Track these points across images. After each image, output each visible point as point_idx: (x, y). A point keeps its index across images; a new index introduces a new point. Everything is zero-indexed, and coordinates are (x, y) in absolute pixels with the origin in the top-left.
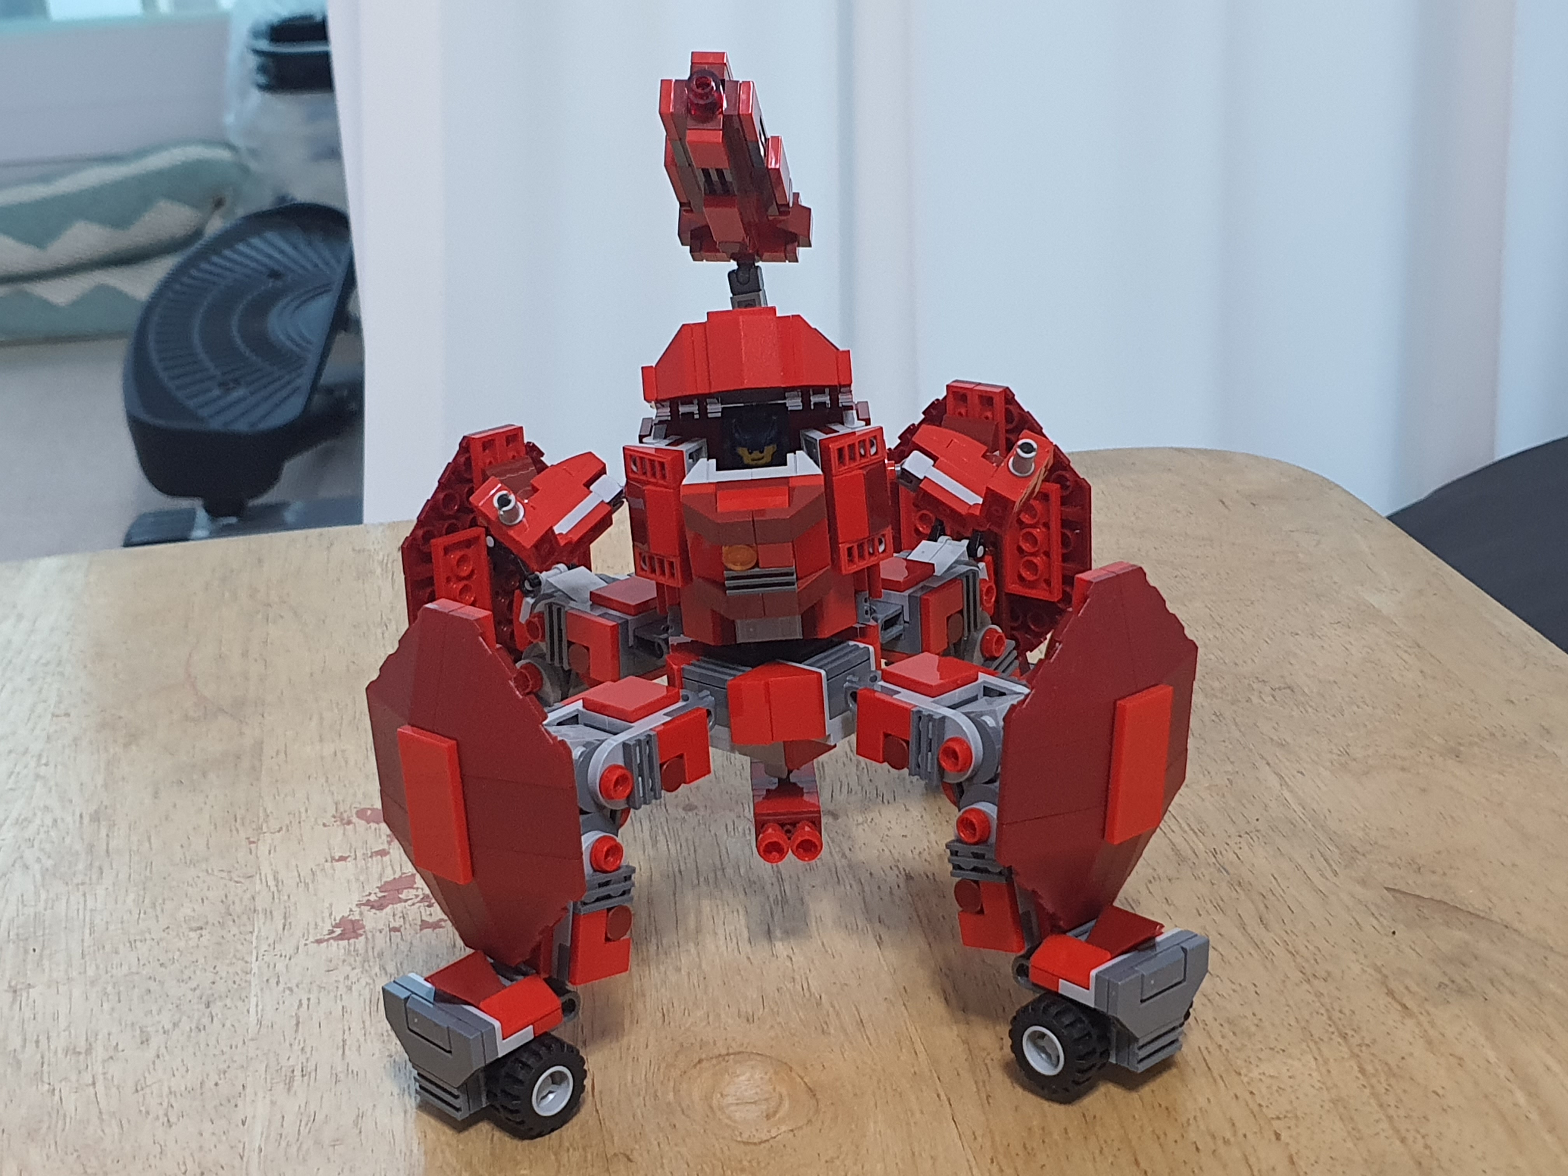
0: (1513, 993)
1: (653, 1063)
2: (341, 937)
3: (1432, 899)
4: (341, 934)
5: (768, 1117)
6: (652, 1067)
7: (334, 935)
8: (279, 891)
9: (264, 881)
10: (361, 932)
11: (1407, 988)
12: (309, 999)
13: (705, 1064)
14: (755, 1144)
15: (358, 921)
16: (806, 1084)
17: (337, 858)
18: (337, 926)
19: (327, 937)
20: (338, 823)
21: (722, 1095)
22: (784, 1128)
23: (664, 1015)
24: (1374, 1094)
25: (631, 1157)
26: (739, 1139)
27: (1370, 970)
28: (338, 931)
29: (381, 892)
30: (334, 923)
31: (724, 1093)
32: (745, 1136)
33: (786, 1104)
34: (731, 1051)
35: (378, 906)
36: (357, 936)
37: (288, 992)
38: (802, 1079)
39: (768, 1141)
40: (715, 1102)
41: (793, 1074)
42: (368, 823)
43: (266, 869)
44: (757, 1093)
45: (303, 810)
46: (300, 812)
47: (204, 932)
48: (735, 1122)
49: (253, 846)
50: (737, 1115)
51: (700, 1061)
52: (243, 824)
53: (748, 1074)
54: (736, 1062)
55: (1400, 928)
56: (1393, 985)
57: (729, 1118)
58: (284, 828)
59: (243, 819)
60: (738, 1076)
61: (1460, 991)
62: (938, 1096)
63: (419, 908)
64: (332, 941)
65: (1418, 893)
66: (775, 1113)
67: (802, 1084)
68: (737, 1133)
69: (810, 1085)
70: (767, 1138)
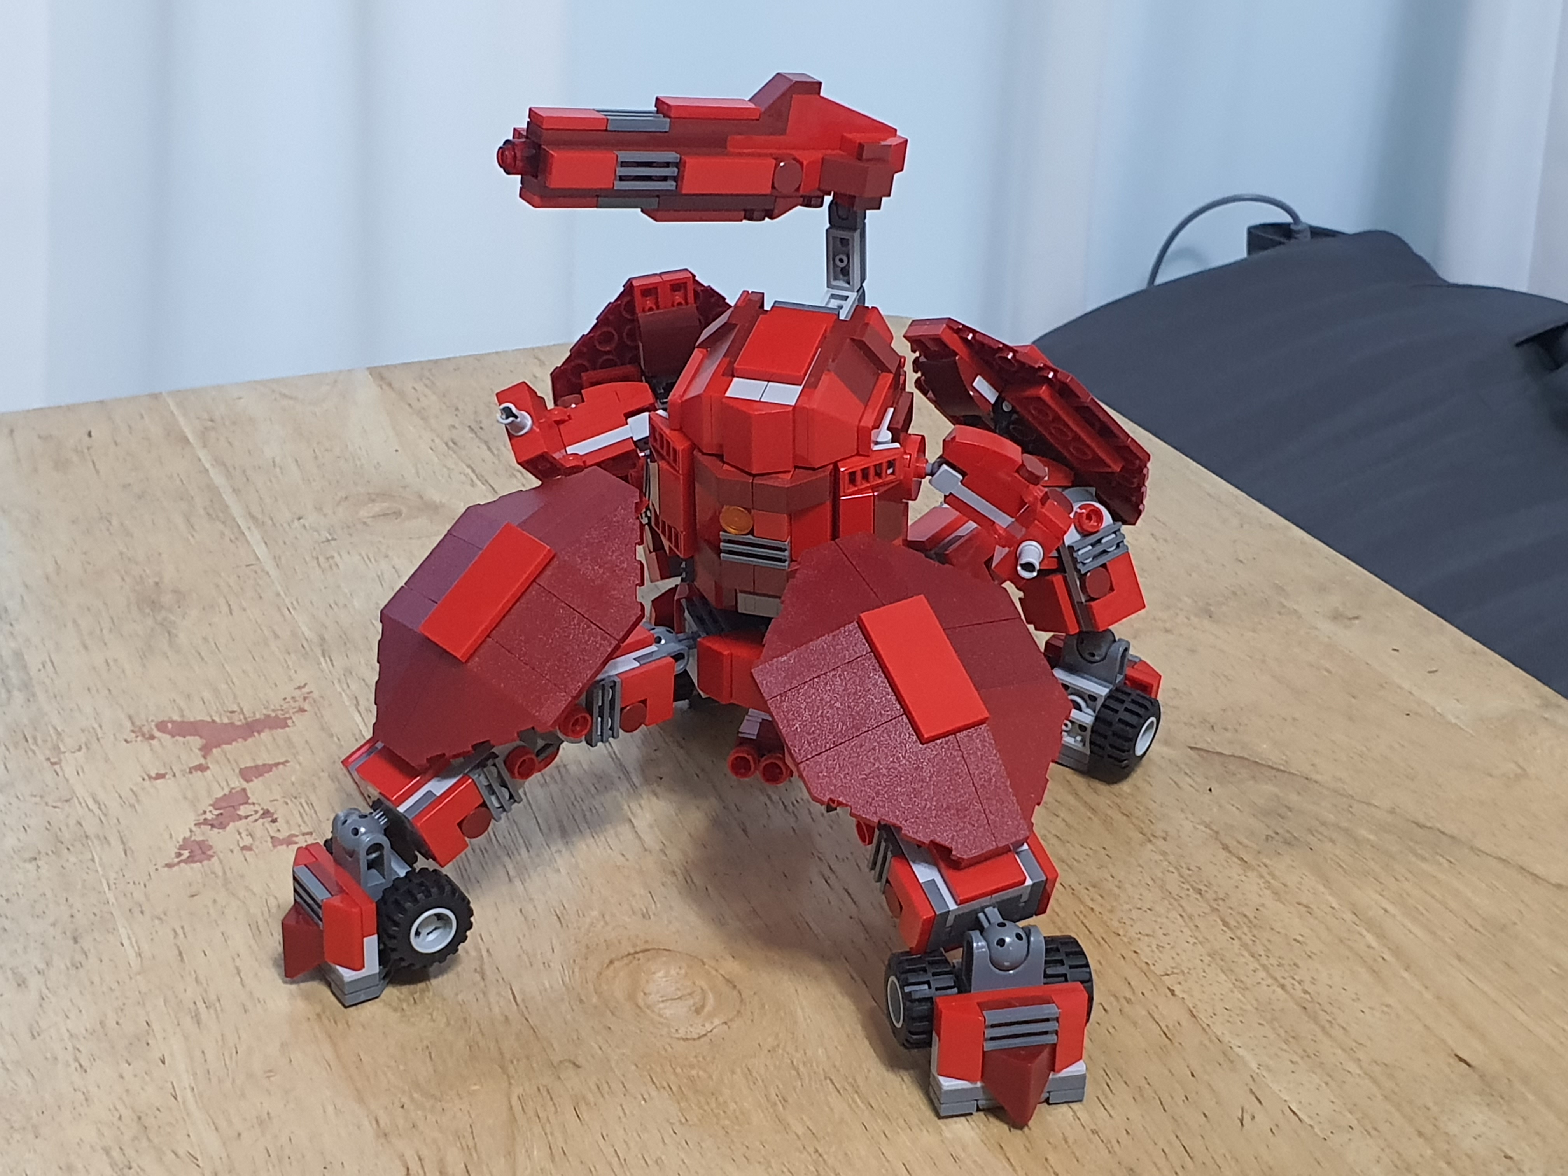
0: (1333, 841)
1: (565, 966)
2: (191, 859)
3: (1233, 756)
4: (188, 857)
5: (698, 1011)
6: (566, 972)
7: (183, 858)
8: (105, 815)
9: (84, 804)
10: (210, 853)
11: (1239, 842)
12: (183, 928)
13: (617, 964)
14: (694, 1039)
15: (203, 841)
17: (154, 775)
18: (182, 848)
19: (176, 860)
20: (139, 739)
21: (645, 994)
22: (717, 1021)
23: (559, 918)
24: (1245, 946)
25: (577, 1063)
26: (677, 1036)
27: (1202, 827)
28: (186, 854)
29: (216, 809)
30: (178, 845)
31: (646, 991)
32: (682, 1033)
33: (710, 997)
34: (638, 949)
35: (219, 824)
36: (210, 857)
37: (157, 922)
38: (716, 971)
39: (705, 1035)
40: (641, 1003)
41: (707, 966)
42: (173, 736)
43: (81, 791)
44: (678, 989)
45: (96, 726)
46: (93, 728)
47: (40, 863)
48: (666, 1018)
49: (57, 767)
50: (668, 1013)
51: (611, 962)
52: (36, 743)
53: (663, 971)
54: (647, 960)
55: (1215, 786)
56: (1227, 841)
58: (83, 746)
59: (35, 739)
60: (654, 973)
61: (1287, 843)
62: (851, 978)
63: (263, 824)
64: (182, 865)
65: (1219, 750)
66: (703, 1007)
68: (673, 1031)
69: (727, 977)
70: (704, 1033)
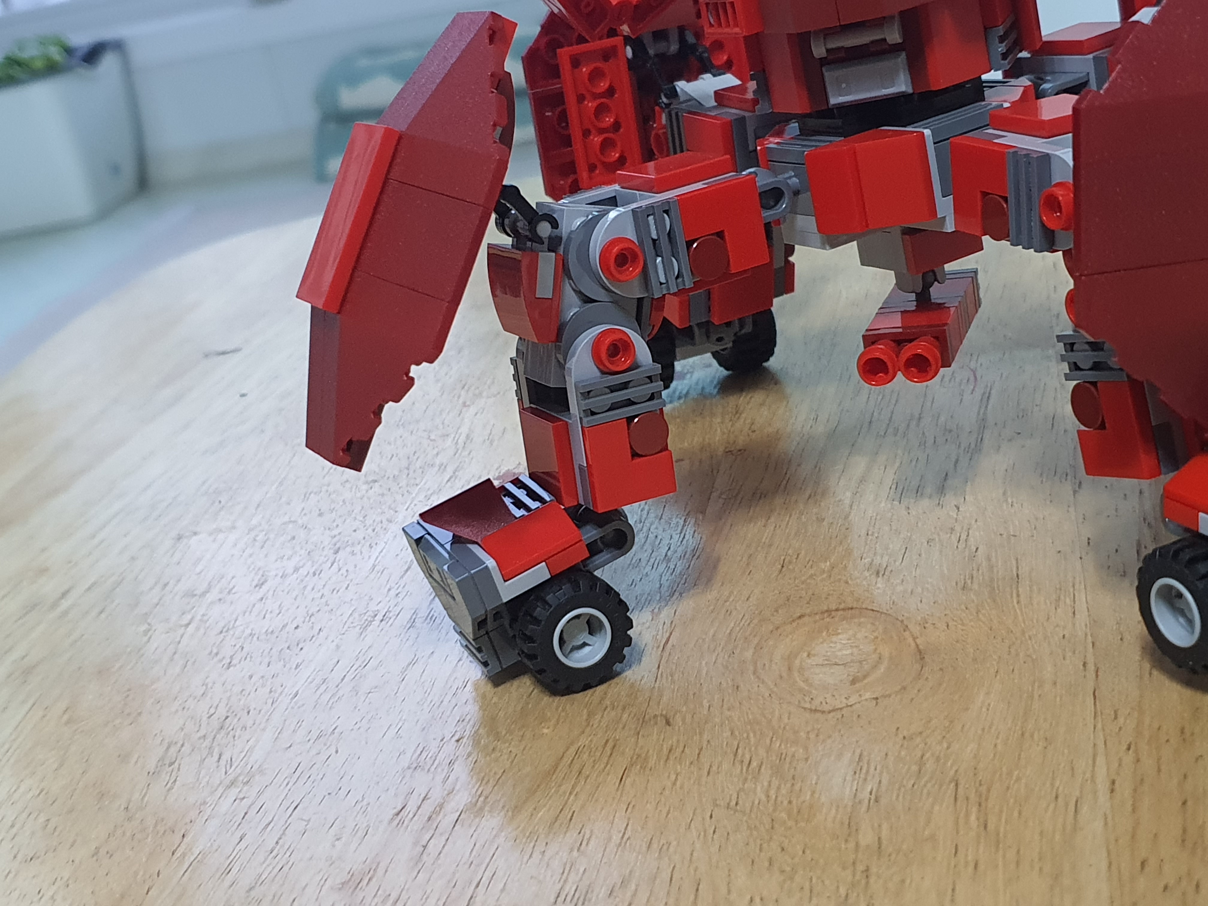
1: (746, 617)
5: (853, 682)
6: (743, 621)
8: (464, 449)
9: (456, 439)
13: (806, 619)
14: (823, 712)
16: (917, 646)
21: (809, 655)
22: (868, 695)
23: (783, 567)
25: (671, 720)
26: (807, 705)
31: (813, 652)
32: (816, 704)
33: (882, 668)
34: (842, 606)
38: (914, 639)
39: (841, 709)
40: (796, 665)
41: (907, 633)
43: (464, 428)
44: (852, 654)
47: (375, 485)
48: (811, 685)
49: (465, 409)
50: (817, 678)
51: (801, 617)
53: (851, 632)
54: (844, 618)
57: (806, 681)
58: (500, 394)
60: (838, 634)
62: (1085, 665)
66: (865, 677)
67: (913, 645)
68: (807, 699)
69: (921, 647)
70: (840, 706)
